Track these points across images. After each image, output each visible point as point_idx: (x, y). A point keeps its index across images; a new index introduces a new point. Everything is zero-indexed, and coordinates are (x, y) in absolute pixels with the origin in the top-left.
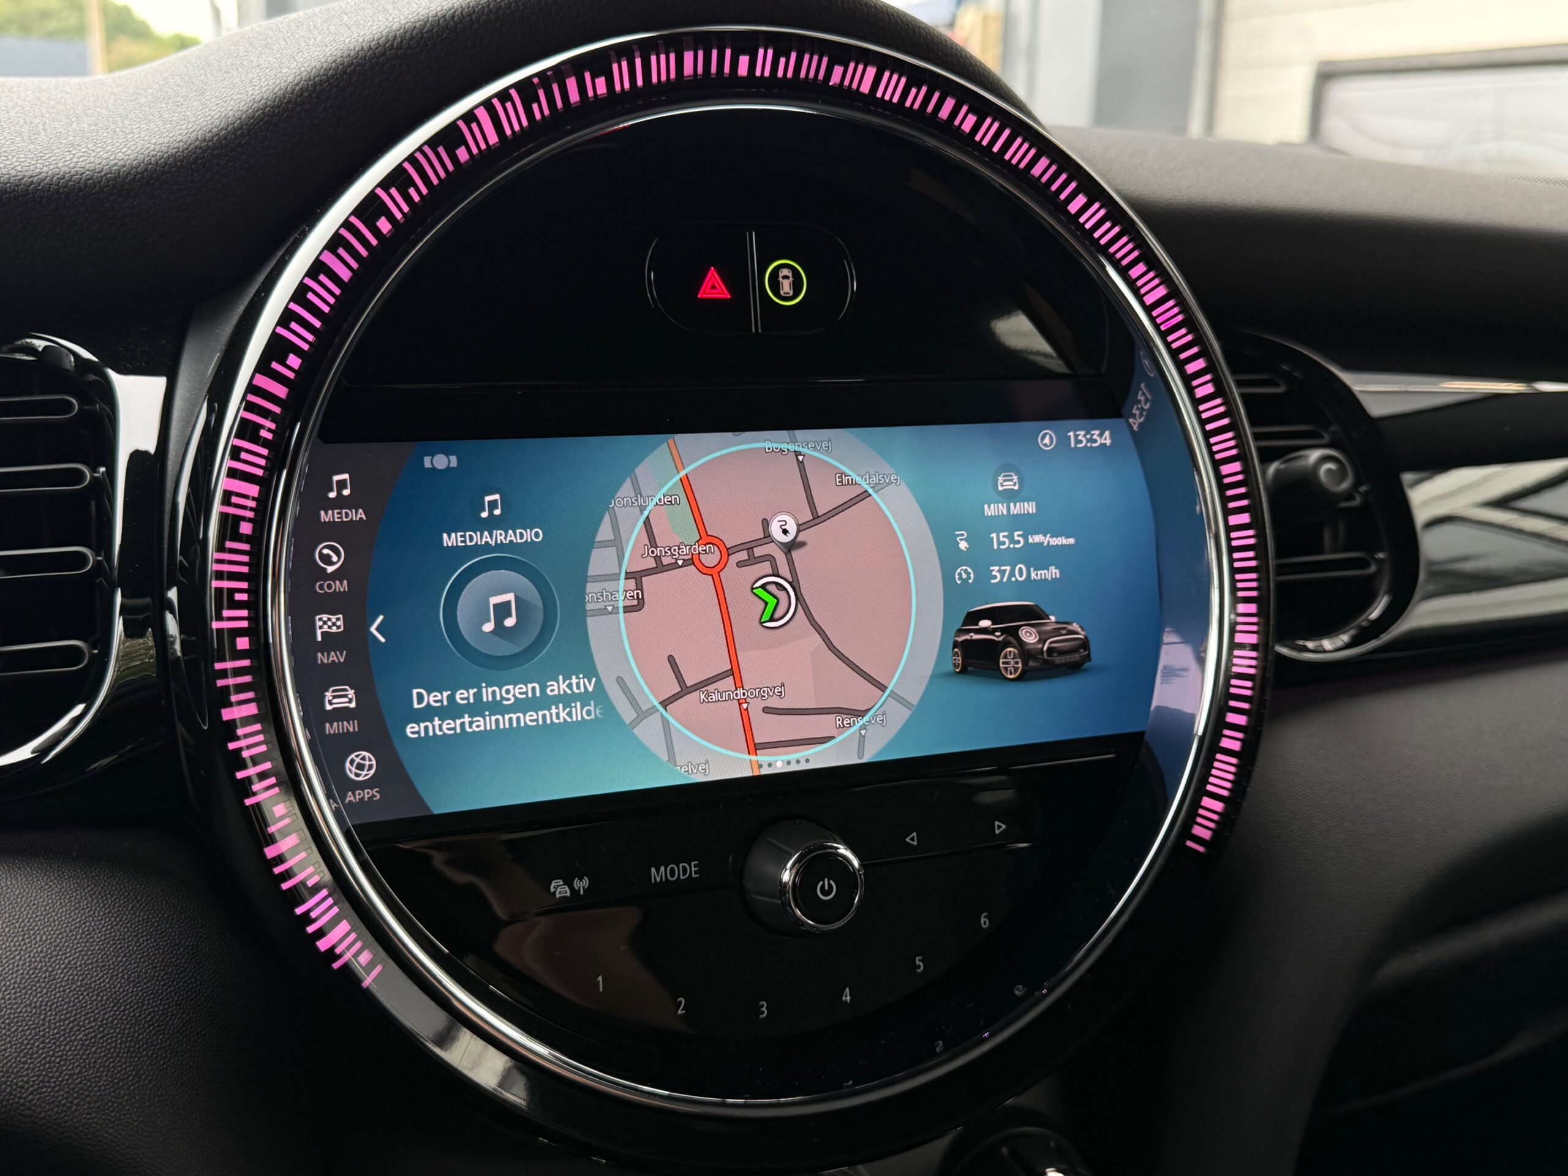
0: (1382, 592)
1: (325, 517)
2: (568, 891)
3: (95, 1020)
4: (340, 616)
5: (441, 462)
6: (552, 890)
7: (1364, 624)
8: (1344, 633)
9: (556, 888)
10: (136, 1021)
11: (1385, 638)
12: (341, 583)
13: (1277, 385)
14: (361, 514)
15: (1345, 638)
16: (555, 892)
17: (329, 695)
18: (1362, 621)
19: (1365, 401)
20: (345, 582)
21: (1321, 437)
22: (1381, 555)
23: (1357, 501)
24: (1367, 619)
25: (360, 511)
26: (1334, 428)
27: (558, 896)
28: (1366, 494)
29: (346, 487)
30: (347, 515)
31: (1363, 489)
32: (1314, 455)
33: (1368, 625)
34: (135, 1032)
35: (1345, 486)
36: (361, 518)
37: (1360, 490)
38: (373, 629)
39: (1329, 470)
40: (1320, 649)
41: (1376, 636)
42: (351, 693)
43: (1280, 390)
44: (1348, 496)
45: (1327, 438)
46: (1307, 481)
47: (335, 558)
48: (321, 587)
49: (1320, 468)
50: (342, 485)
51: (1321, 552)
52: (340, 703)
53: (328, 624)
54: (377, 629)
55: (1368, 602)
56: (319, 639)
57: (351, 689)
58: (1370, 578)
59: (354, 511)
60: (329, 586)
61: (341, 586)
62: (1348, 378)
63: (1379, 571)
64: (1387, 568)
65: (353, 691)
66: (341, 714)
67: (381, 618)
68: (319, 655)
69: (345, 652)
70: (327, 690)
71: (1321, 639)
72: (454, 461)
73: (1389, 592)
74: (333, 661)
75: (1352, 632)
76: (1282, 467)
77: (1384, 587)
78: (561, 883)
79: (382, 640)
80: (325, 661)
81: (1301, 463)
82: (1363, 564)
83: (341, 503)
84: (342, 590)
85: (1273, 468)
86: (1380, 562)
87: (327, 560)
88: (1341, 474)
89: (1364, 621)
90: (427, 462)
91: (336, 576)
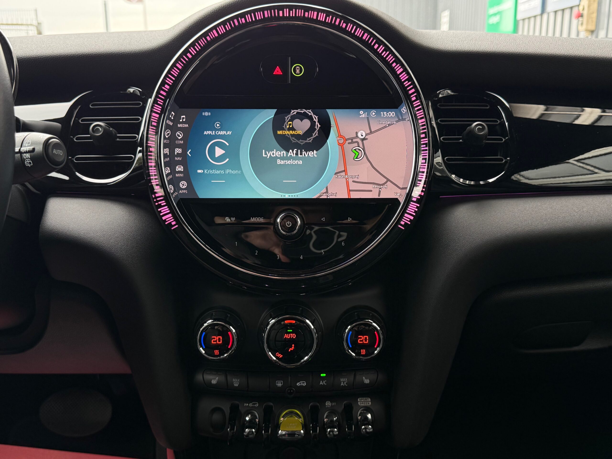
1: (179, 126)
2: (230, 220)
4: (181, 149)
5: (207, 114)
6: (226, 219)
9: (227, 219)
12: (182, 141)
14: (187, 126)
16: (226, 220)
17: (177, 167)
20: (183, 141)
25: (187, 125)
27: (227, 221)
29: (184, 119)
30: (184, 125)
36: (187, 127)
38: (188, 153)
42: (182, 167)
47: (180, 135)
48: (177, 142)
50: (183, 118)
52: (180, 169)
53: (178, 151)
54: (189, 153)
56: (176, 154)
57: (182, 166)
59: (186, 125)
60: (179, 142)
61: (182, 142)
65: (183, 167)
66: (180, 172)
67: (190, 150)
68: (176, 158)
69: (181, 158)
70: (177, 166)
72: (210, 114)
74: (179, 160)
78: (228, 218)
79: (190, 155)
80: (177, 159)
83: (183, 123)
84: (182, 143)
87: (179, 136)
90: (203, 114)
91: (180, 140)
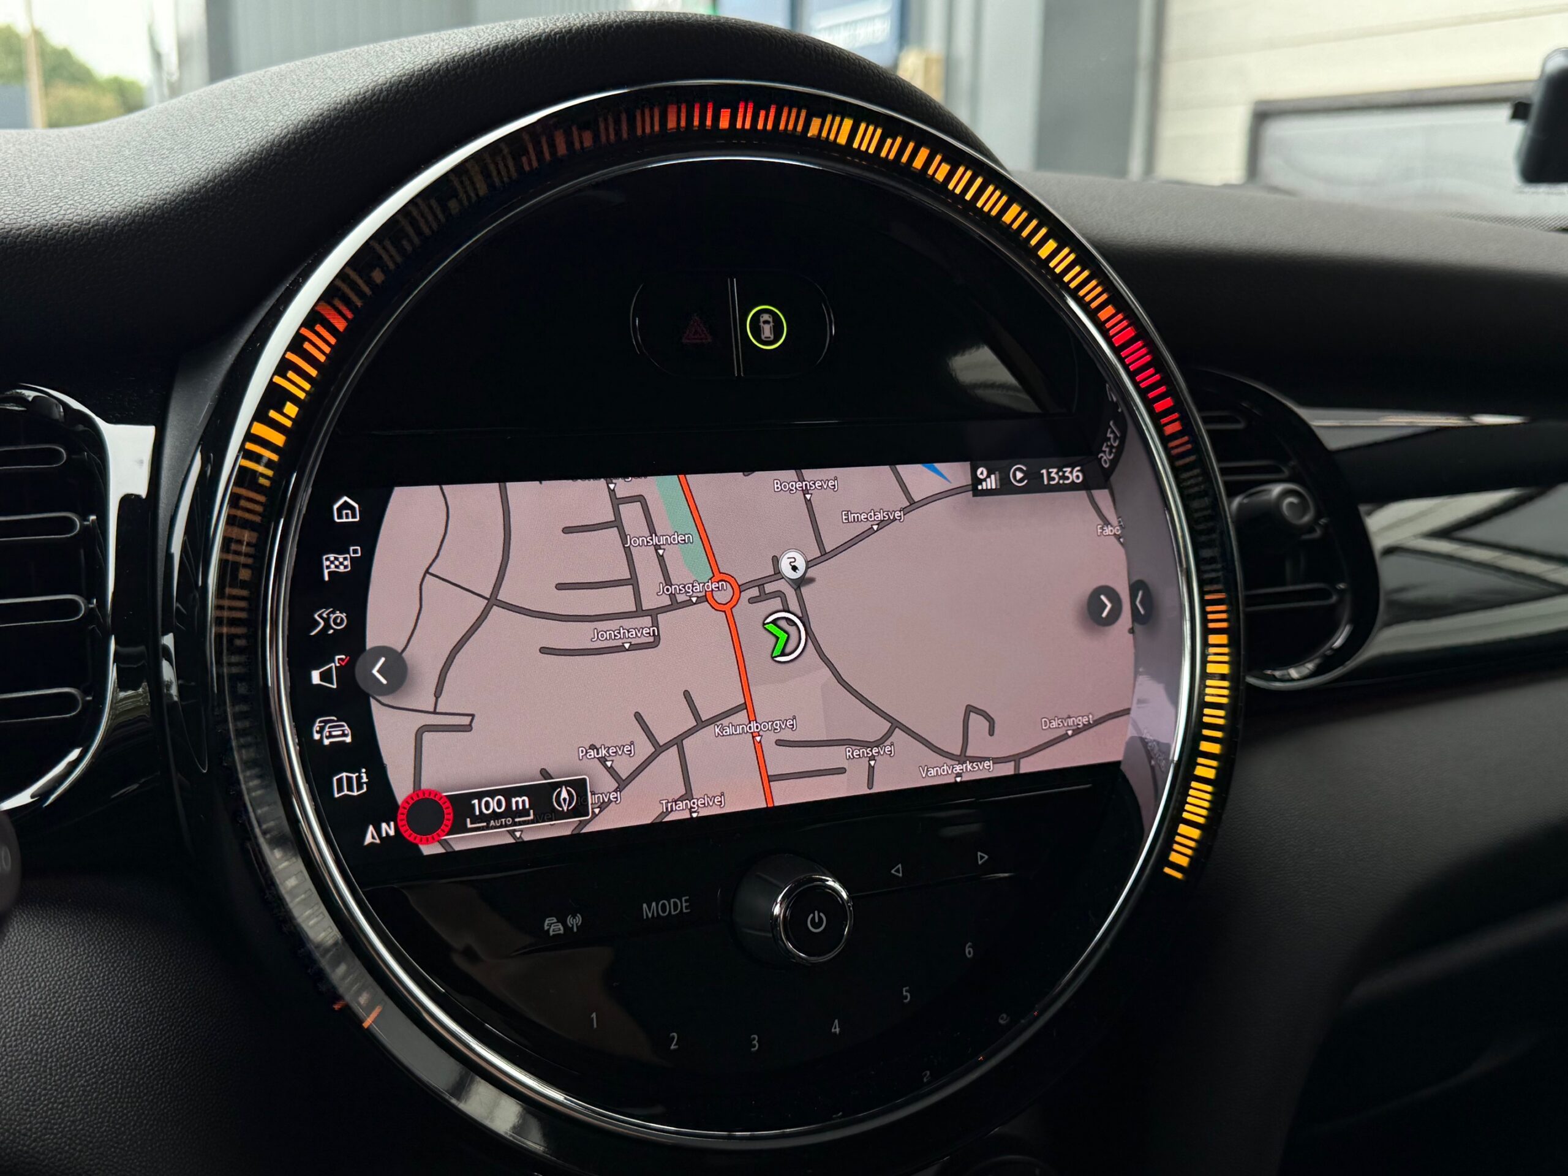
0: (1344, 622)
3: (96, 1066)
7: (1329, 653)
8: (1309, 662)
10: (136, 1065)
11: (1351, 664)
13: (1237, 422)
15: (1310, 666)
18: (1325, 649)
19: (1324, 436)
21: (1280, 471)
22: (1342, 586)
23: (1318, 533)
24: (1331, 649)
26: (1292, 463)
28: (1326, 527)
31: (1323, 521)
32: (1277, 489)
33: (1331, 654)
34: (135, 1077)
35: (1307, 519)
37: (1320, 523)
39: (1291, 504)
40: (1287, 677)
41: (1342, 663)
43: (1240, 426)
44: (1310, 528)
45: (1286, 473)
46: (1270, 515)
49: (1282, 503)
51: (1283, 584)
55: (1331, 632)
58: (1333, 608)
62: (1304, 413)
63: (1340, 601)
64: (1348, 597)
71: (1288, 669)
73: (1351, 621)
75: (1317, 661)
76: (1245, 501)
77: (1346, 616)
81: (1264, 497)
82: (1324, 594)
85: (1236, 502)
86: (1341, 592)
88: (1303, 508)
89: (1328, 650)
